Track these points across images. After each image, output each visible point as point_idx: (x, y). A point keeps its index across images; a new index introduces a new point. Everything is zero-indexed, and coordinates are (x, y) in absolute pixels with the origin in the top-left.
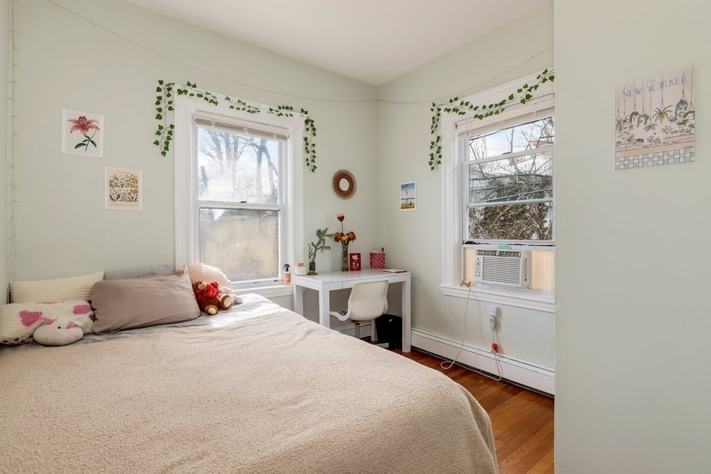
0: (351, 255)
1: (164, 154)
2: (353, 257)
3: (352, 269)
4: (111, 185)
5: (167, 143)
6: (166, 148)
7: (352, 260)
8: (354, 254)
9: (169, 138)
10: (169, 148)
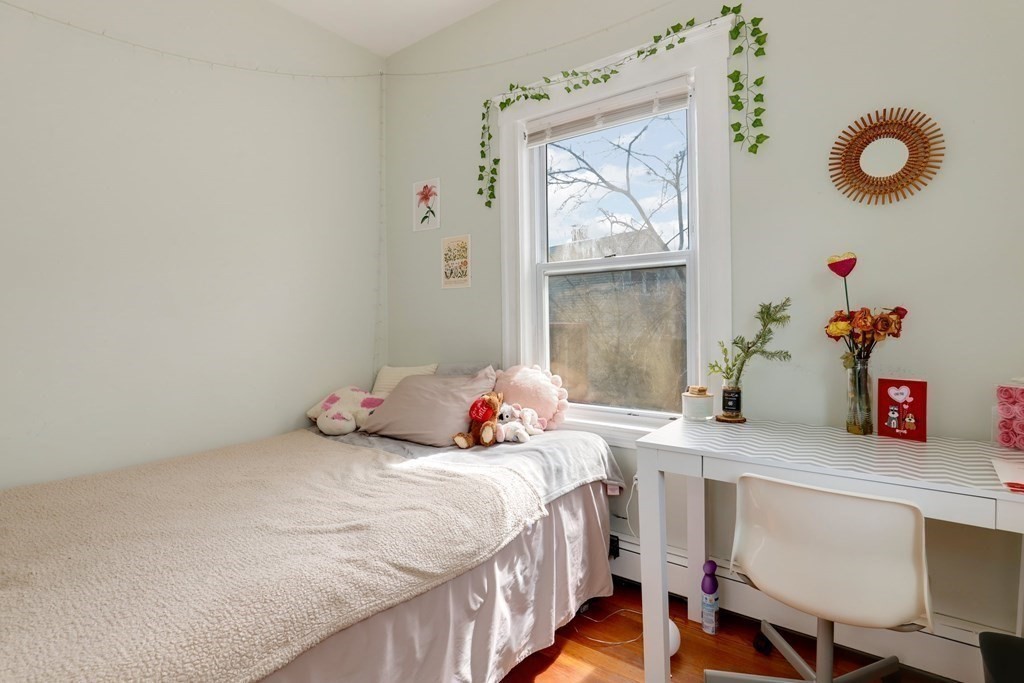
0: (885, 384)
1: (488, 204)
2: (892, 392)
3: (886, 431)
4: (446, 260)
5: (492, 188)
6: (492, 196)
7: (885, 402)
8: (898, 384)
9: (493, 180)
10: (496, 195)
